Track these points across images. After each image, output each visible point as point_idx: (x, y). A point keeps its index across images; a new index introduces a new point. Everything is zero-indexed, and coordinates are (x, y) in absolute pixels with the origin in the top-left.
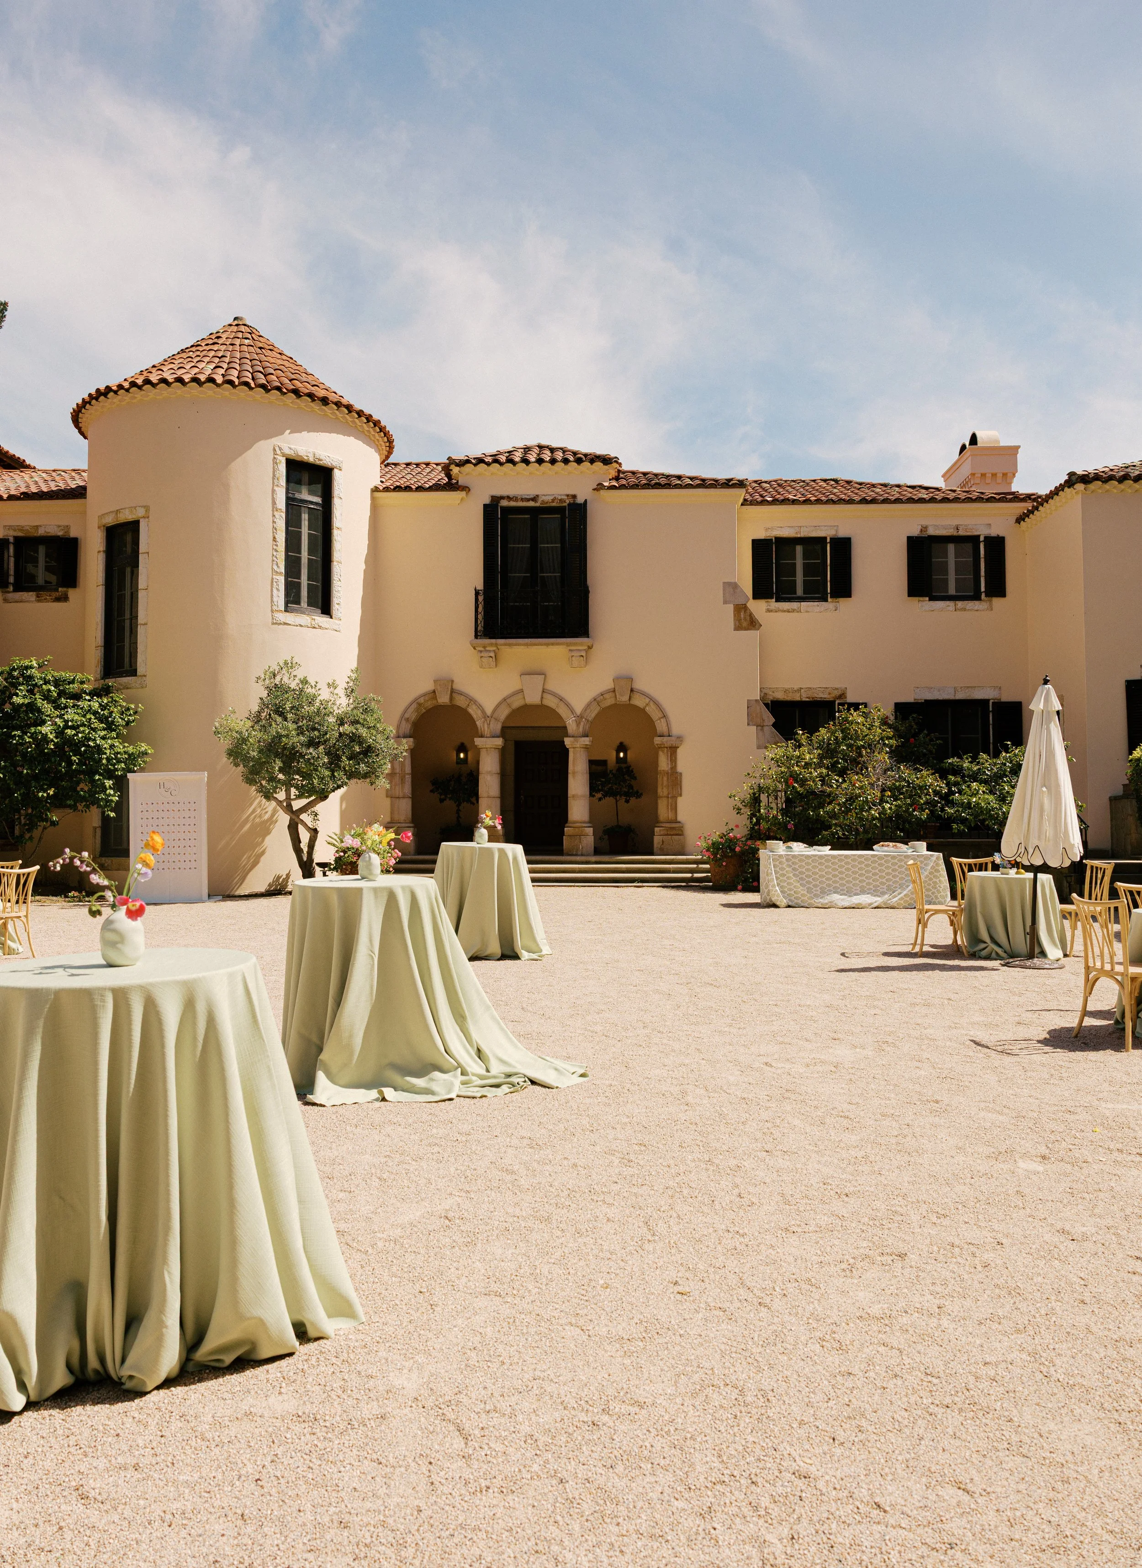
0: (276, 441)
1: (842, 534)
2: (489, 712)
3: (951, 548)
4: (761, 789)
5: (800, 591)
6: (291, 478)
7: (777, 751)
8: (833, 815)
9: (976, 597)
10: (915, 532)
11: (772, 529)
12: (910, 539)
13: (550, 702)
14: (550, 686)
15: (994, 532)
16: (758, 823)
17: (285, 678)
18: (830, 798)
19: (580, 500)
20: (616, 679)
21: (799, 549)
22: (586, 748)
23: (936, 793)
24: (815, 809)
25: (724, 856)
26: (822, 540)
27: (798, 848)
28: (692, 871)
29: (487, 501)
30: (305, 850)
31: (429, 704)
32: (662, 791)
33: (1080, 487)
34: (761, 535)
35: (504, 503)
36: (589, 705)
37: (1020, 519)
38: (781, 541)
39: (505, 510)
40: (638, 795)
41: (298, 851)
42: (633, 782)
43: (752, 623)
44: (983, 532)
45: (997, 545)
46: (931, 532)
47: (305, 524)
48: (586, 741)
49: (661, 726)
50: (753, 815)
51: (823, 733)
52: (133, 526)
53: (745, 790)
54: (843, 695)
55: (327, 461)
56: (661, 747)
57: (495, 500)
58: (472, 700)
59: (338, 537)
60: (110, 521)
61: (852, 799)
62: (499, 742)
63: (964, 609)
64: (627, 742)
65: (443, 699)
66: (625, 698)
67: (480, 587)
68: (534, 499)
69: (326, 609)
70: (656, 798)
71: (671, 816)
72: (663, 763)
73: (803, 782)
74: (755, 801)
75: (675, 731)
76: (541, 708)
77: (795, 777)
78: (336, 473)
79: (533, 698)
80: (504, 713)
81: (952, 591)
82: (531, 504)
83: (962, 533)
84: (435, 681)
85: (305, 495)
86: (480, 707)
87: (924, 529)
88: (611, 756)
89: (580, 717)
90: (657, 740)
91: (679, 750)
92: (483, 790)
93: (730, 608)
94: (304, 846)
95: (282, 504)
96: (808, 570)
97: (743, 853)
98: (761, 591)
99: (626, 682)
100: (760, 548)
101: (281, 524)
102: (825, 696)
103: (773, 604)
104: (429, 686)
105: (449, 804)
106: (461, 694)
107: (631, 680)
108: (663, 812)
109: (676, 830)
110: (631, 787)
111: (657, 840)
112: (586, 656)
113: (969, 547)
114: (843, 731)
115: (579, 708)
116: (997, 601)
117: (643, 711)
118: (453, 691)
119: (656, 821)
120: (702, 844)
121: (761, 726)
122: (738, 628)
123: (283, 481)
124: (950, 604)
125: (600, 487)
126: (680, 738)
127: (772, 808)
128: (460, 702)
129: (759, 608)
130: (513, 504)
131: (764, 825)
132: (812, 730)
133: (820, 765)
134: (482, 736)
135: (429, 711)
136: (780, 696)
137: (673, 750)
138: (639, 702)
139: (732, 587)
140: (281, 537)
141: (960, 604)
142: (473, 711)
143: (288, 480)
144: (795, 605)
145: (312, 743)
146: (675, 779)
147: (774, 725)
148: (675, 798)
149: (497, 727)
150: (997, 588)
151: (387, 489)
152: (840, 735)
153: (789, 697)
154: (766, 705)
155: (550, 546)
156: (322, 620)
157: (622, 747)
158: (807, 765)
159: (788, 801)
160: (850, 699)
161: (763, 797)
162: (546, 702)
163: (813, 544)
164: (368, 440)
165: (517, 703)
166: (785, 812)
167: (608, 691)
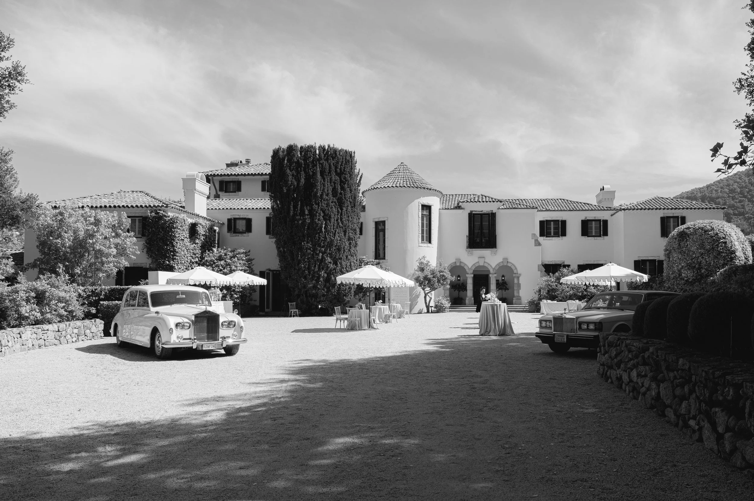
0: (419, 200)
1: (564, 219)
2: (470, 267)
3: (594, 222)
4: (541, 288)
5: (552, 234)
6: (423, 209)
7: (545, 278)
8: (558, 294)
9: (600, 236)
10: (583, 219)
11: (545, 218)
12: (582, 221)
13: (486, 265)
14: (486, 261)
15: (605, 219)
16: (540, 296)
17: (422, 260)
18: (558, 290)
19: (494, 212)
20: (504, 259)
21: (552, 223)
22: (495, 277)
23: (583, 289)
24: (554, 293)
25: (532, 304)
26: (558, 221)
27: (549, 301)
28: (523, 309)
29: (469, 212)
30: (428, 303)
31: (454, 265)
32: (515, 288)
33: (623, 211)
34: (542, 219)
35: (474, 212)
36: (496, 266)
37: (612, 215)
38: (547, 221)
39: (474, 214)
40: (508, 289)
41: (426, 303)
42: (507, 286)
43: (539, 244)
44: (602, 219)
45: (605, 222)
46: (588, 218)
47: (425, 220)
48: (495, 275)
49: (515, 271)
50: (539, 294)
51: (557, 274)
52: (384, 222)
53: (537, 288)
54: (564, 263)
55: (430, 205)
56: (515, 277)
57: (471, 211)
58: (465, 264)
59: (433, 223)
60: (377, 220)
61: (563, 290)
62: (472, 275)
63: (597, 239)
64: (504, 275)
65: (458, 264)
66: (506, 264)
67: (468, 235)
68: (482, 211)
69: (430, 242)
70: (513, 290)
71: (518, 295)
72: (516, 281)
73: (551, 286)
74: (540, 291)
75: (519, 272)
76: (484, 266)
77: (549, 285)
78: (432, 207)
79: (481, 264)
80: (473, 268)
81: (594, 234)
82: (481, 213)
83: (596, 219)
84: (456, 259)
85: (425, 213)
86: (467, 266)
87: (586, 218)
88: (500, 279)
89: (494, 269)
90: (514, 275)
91: (520, 278)
92: (468, 288)
93: (534, 240)
94: (428, 302)
95: (420, 216)
96: (555, 229)
97: (537, 304)
98: (542, 234)
99: (505, 259)
100: (542, 223)
101: (420, 221)
102: (559, 263)
103: (545, 238)
104: (454, 261)
105: (457, 292)
106: (462, 263)
107: (507, 259)
108: (516, 294)
109: (519, 298)
110: (506, 287)
111: (514, 301)
112: (495, 254)
113: (598, 222)
114: (561, 273)
115: (493, 266)
116: (605, 237)
117: (510, 267)
118: (460, 262)
119: (514, 296)
120: (526, 301)
121: (541, 271)
122: (535, 245)
123: (421, 211)
124: (593, 238)
125: (499, 208)
126: (520, 274)
127: (544, 293)
128: (462, 265)
129: (541, 239)
130: (476, 213)
131: (542, 297)
132: (554, 273)
133: (556, 282)
134: (468, 274)
135: (454, 267)
136: (547, 263)
137: (518, 278)
138: (509, 265)
139: (534, 235)
140: (420, 224)
141: (595, 238)
142: (466, 267)
143: (422, 210)
144: (551, 238)
145: (434, 277)
146: (519, 285)
147: (545, 271)
148: (519, 290)
149: (472, 271)
150: (606, 234)
151: (443, 209)
152: (560, 274)
153: (549, 263)
154: (543, 265)
155: (485, 224)
156: (429, 245)
157: (503, 276)
158: (552, 282)
159: (548, 291)
160: (566, 263)
161: (542, 290)
162: (485, 265)
163: (556, 222)
164: (437, 196)
165: (477, 265)
166: (547, 294)
167: (501, 262)
